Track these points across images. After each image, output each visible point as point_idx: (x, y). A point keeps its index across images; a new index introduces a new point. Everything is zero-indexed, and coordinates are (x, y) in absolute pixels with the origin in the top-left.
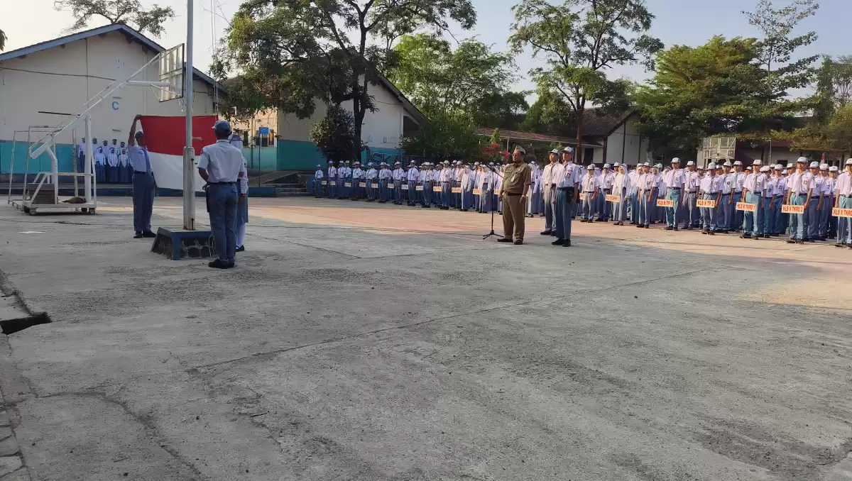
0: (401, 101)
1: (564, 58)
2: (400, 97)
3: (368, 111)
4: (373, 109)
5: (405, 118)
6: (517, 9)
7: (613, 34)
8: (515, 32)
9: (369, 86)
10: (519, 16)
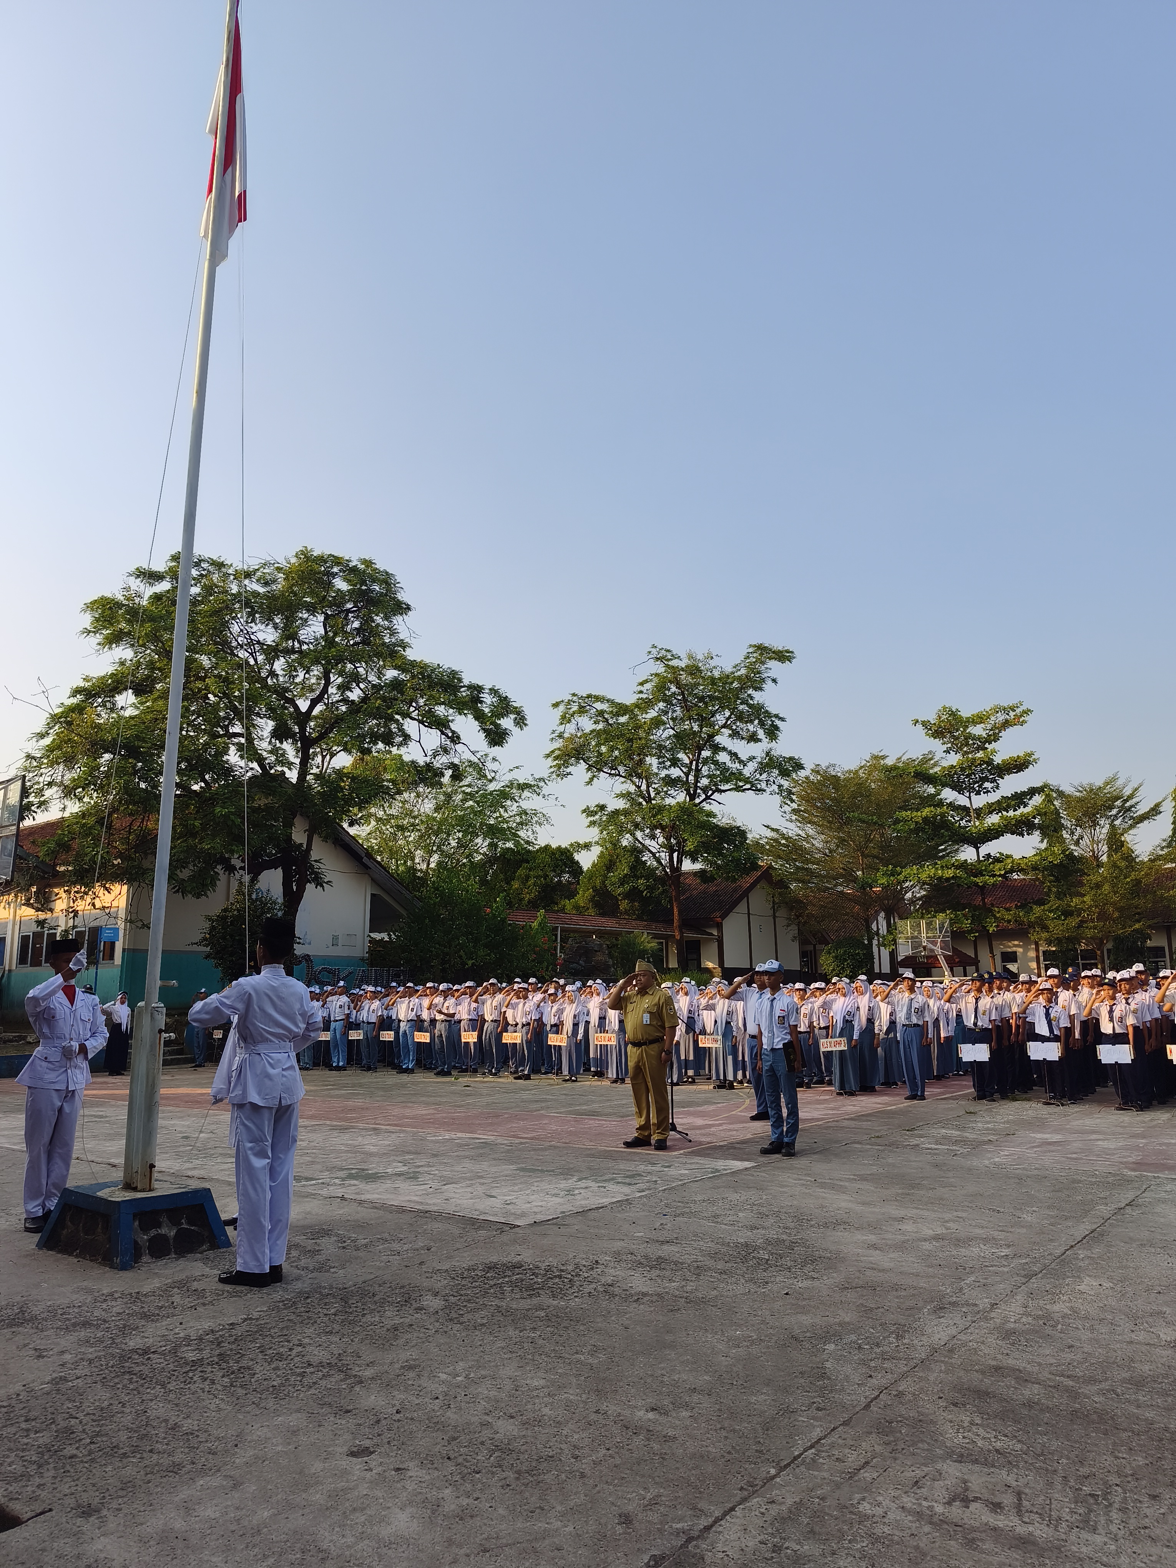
0: (367, 867)
1: (644, 787)
2: (365, 860)
3: (310, 887)
4: (319, 882)
5: (373, 895)
6: (562, 708)
7: (717, 748)
8: (559, 744)
9: (317, 841)
10: (565, 719)
